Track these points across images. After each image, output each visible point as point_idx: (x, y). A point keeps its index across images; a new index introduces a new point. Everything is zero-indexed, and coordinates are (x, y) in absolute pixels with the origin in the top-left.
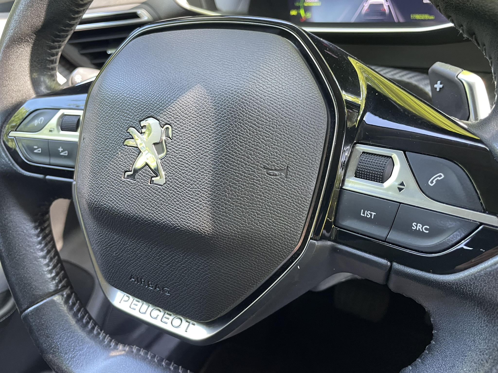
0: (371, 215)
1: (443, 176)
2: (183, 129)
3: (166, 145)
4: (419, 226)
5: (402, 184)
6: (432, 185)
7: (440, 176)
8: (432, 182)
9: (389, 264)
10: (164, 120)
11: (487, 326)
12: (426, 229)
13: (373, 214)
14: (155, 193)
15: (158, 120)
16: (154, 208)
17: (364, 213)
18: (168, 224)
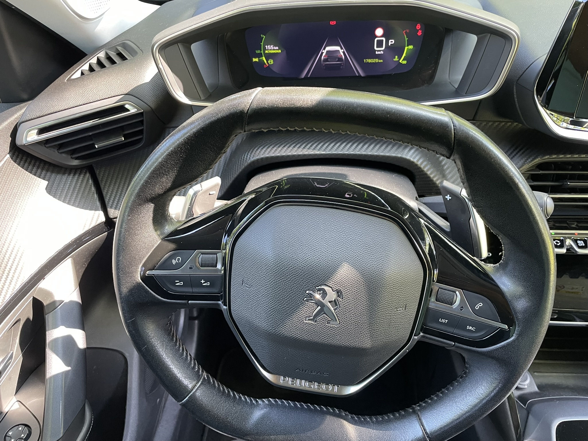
0: (445, 321)
1: (482, 305)
2: (350, 293)
3: (338, 302)
4: (471, 328)
5: (462, 307)
6: (477, 309)
7: (481, 304)
8: (477, 307)
9: (454, 343)
10: (335, 288)
11: (499, 368)
12: (474, 329)
13: (446, 321)
14: (332, 330)
15: (331, 288)
16: (331, 338)
17: (441, 320)
18: (341, 346)
